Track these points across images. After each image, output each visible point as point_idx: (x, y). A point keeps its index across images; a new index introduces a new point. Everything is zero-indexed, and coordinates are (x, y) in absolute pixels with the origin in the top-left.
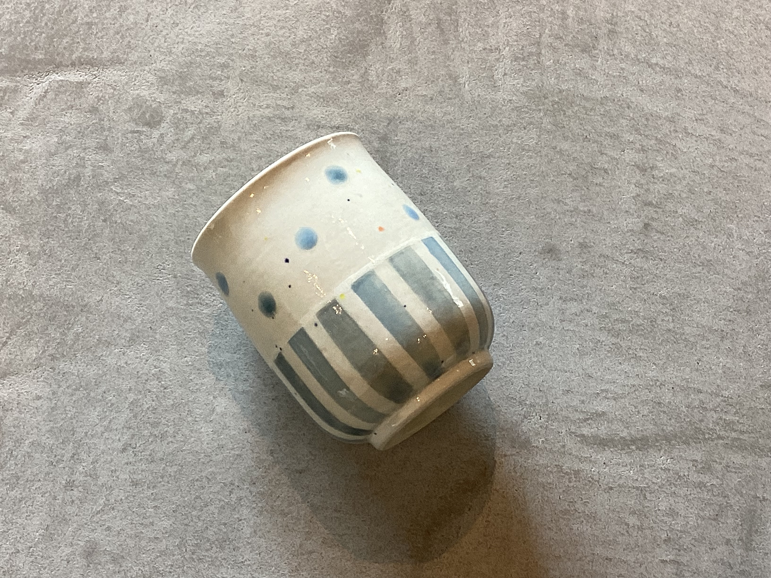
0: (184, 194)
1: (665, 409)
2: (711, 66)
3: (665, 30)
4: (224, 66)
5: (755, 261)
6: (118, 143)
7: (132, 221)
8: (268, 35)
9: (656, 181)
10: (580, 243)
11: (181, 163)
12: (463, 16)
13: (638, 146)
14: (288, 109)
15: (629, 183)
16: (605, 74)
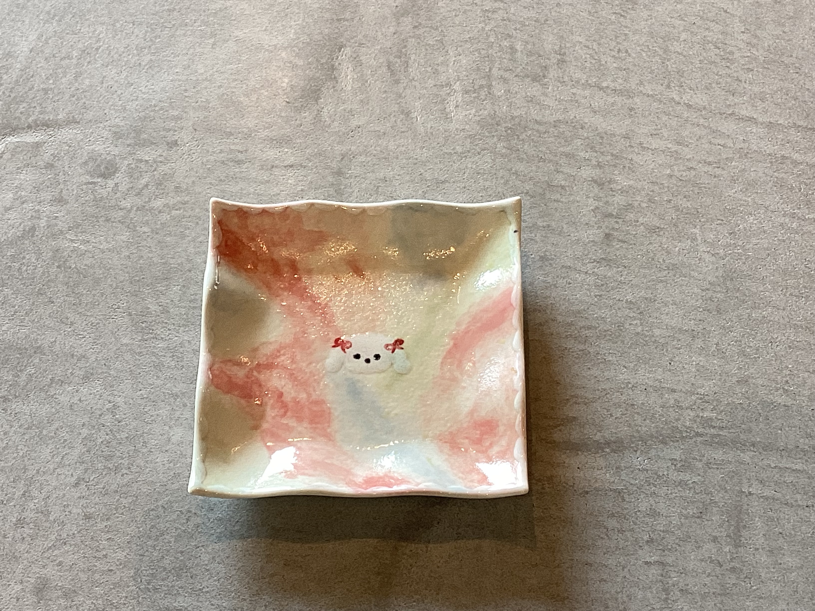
0: (139, 237)
1: (639, 410)
2: (662, 85)
3: (613, 56)
4: (178, 118)
5: (722, 262)
6: (73, 195)
7: (86, 265)
8: (220, 87)
9: (614, 193)
10: (541, 257)
11: (135, 209)
12: (413, 57)
13: (595, 163)
14: (242, 152)
15: (588, 197)
16: (556, 100)
